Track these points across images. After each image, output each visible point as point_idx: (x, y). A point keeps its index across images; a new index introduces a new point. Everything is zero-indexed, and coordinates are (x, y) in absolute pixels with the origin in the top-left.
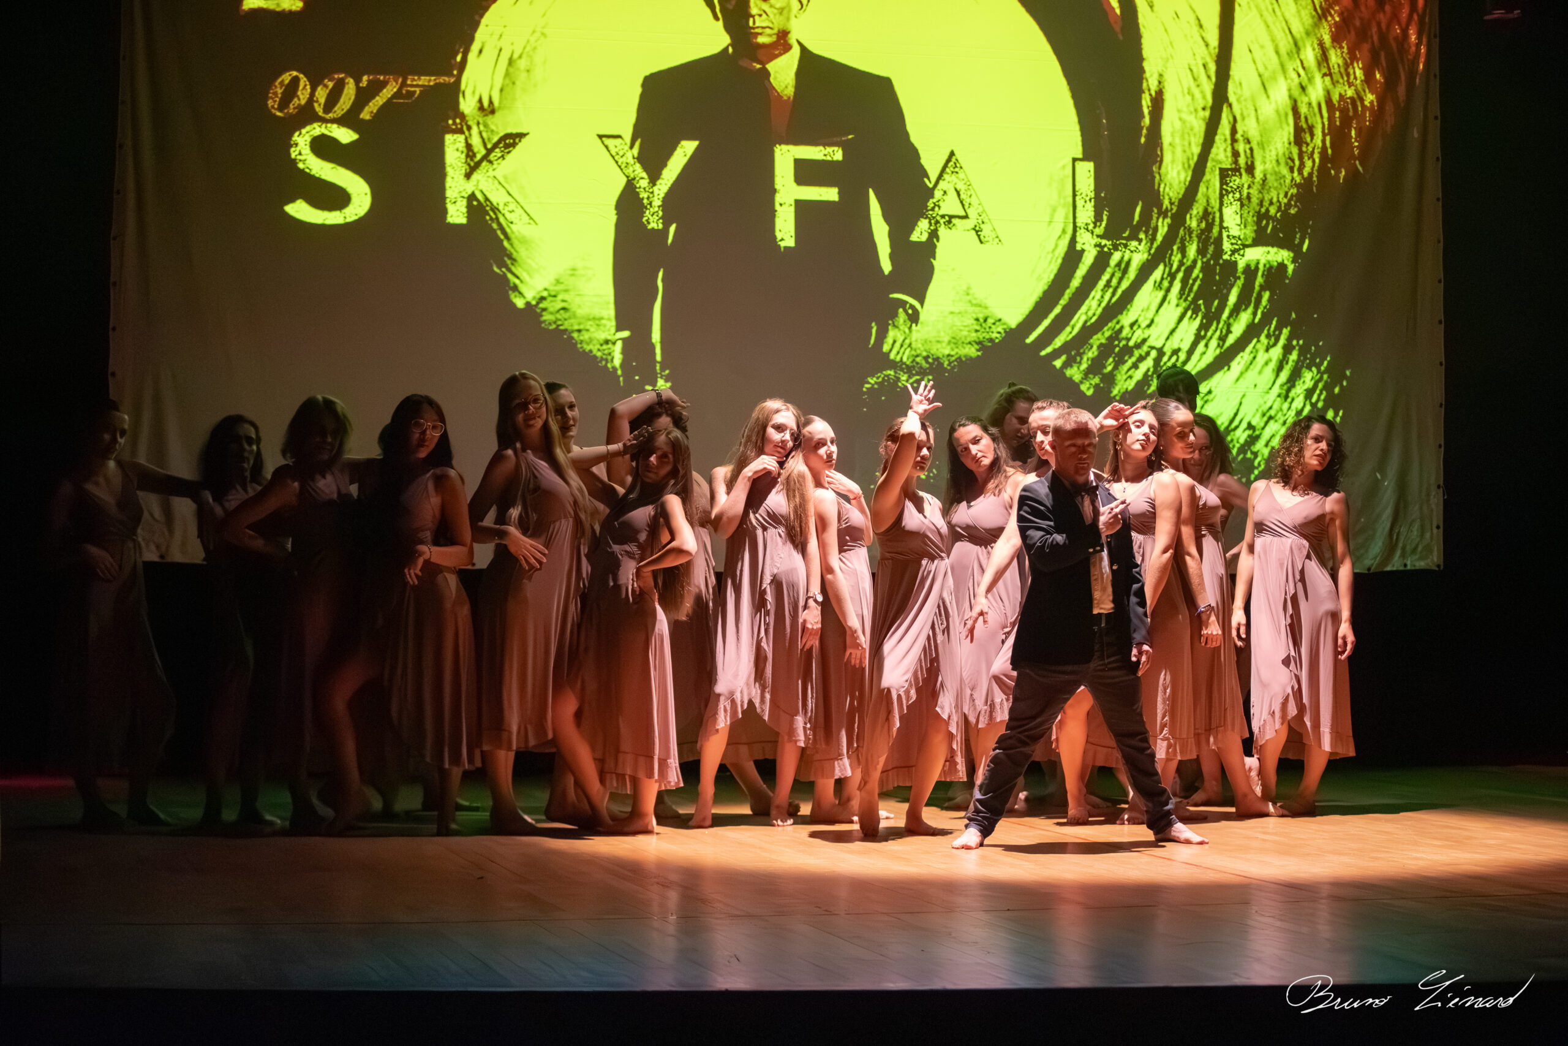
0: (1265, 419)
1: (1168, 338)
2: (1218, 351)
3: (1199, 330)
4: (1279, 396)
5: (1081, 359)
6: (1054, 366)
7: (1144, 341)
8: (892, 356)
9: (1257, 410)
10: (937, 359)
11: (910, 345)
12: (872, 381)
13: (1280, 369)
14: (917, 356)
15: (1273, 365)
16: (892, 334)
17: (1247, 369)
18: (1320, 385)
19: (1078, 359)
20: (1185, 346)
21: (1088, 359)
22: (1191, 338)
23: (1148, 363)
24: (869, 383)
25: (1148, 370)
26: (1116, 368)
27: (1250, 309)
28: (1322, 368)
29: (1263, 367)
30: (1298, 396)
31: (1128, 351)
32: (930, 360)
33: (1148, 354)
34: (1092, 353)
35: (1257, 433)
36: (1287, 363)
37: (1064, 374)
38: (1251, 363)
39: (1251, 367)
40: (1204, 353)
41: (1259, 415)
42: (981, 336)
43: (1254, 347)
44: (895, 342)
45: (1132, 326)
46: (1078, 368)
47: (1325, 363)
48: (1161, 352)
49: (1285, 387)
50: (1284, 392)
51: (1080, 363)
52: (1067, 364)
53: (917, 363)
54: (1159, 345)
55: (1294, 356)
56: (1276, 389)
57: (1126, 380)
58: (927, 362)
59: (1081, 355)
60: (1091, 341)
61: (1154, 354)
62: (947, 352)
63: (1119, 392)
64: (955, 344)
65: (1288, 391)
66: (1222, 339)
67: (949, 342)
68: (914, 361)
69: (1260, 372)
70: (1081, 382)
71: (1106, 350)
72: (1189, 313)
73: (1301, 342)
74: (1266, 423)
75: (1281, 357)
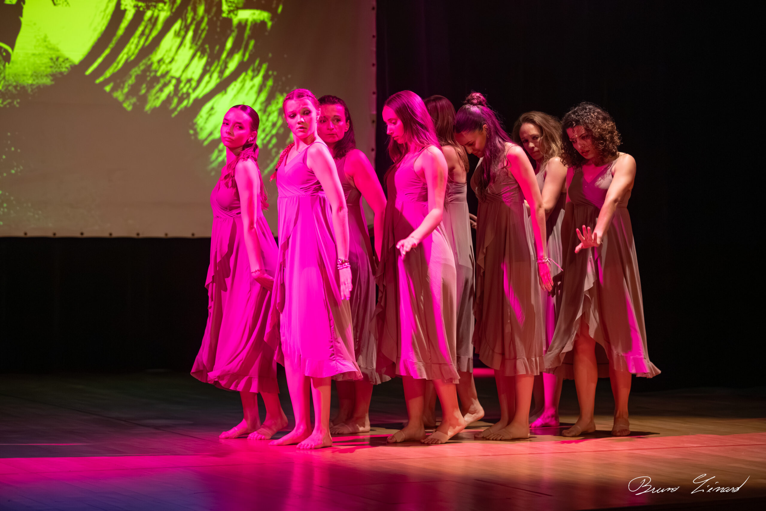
1: (184, 71)
2: (218, 81)
3: (205, 66)
5: (124, 85)
6: (105, 91)
7: (167, 72)
10: (23, 87)
11: (4, 78)
13: (260, 92)
14: (9, 85)
15: (256, 89)
20: (196, 77)
21: (129, 86)
22: (199, 71)
23: (170, 89)
25: (170, 93)
26: (148, 92)
27: (241, 52)
29: (249, 91)
30: (273, 111)
31: (156, 79)
32: (18, 88)
33: (170, 82)
34: (131, 81)
36: (265, 87)
37: (112, 96)
38: (241, 88)
39: (241, 91)
40: (209, 82)
42: (55, 70)
43: (243, 78)
45: (159, 62)
46: (122, 92)
48: (179, 81)
49: (264, 104)
51: (123, 88)
52: (114, 89)
53: (9, 91)
54: (177, 75)
55: (270, 82)
57: (154, 100)
58: (16, 90)
59: (124, 82)
60: (131, 73)
61: (174, 82)
62: (30, 82)
63: (150, 108)
64: (36, 76)
65: (266, 108)
66: (222, 72)
67: (32, 75)
70: (124, 102)
71: (141, 79)
72: (199, 54)
73: (275, 73)
75: (261, 84)
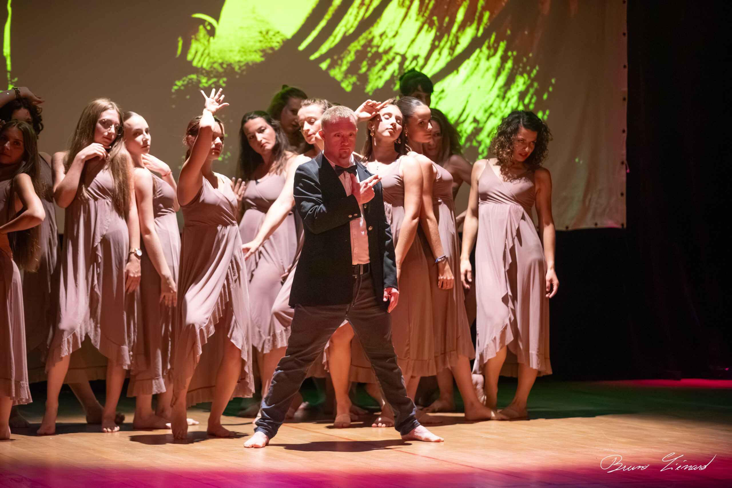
0: (487, 114)
1: (409, 47)
2: (449, 59)
3: (434, 41)
4: (498, 96)
5: (342, 62)
6: (321, 68)
7: (391, 48)
8: (195, 64)
9: (481, 108)
10: (230, 65)
11: (209, 55)
12: (179, 83)
13: (498, 74)
14: (214, 63)
15: (493, 71)
16: (194, 46)
17: (472, 73)
18: (532, 91)
19: (339, 62)
20: (423, 54)
21: (347, 62)
22: (428, 47)
23: (394, 67)
24: (176, 85)
25: (394, 72)
26: (369, 70)
27: (474, 26)
28: (532, 75)
29: (484, 73)
30: (513, 96)
31: (378, 56)
32: (225, 66)
33: (394, 59)
34: (350, 57)
35: (481, 125)
36: (504, 69)
37: (328, 75)
38: (475, 69)
39: (476, 72)
40: (438, 60)
41: (482, 111)
42: (264, 45)
43: (478, 56)
44: (196, 52)
45: (381, 36)
46: (340, 69)
47: (535, 72)
48: (404, 58)
49: (503, 90)
50: (502, 94)
51: (341, 65)
52: (331, 66)
53: (215, 69)
54: (402, 53)
55: (509, 65)
56: (496, 91)
57: (377, 79)
58: (222, 67)
59: (341, 59)
60: (350, 48)
61: (398, 59)
62: (237, 58)
63: (372, 89)
64: (244, 52)
65: (505, 92)
66: (452, 49)
67: (239, 51)
68: (211, 67)
69: (483, 77)
70: (342, 81)
71: (361, 55)
72: (426, 26)
73: (515, 53)
74: (488, 118)
75: (499, 65)
